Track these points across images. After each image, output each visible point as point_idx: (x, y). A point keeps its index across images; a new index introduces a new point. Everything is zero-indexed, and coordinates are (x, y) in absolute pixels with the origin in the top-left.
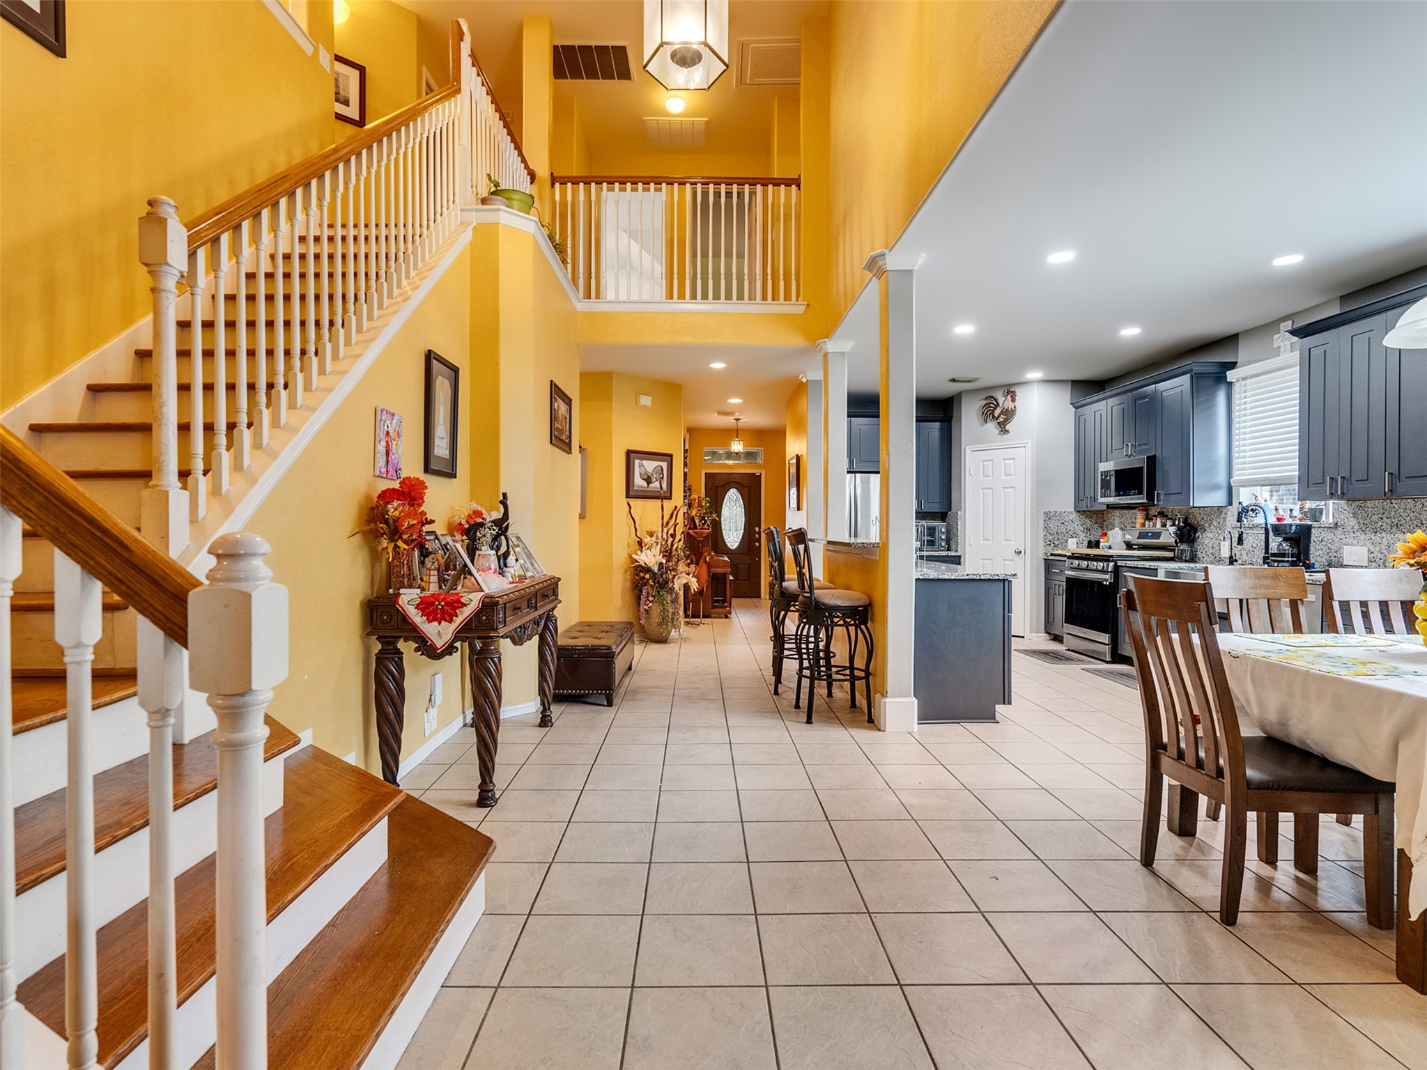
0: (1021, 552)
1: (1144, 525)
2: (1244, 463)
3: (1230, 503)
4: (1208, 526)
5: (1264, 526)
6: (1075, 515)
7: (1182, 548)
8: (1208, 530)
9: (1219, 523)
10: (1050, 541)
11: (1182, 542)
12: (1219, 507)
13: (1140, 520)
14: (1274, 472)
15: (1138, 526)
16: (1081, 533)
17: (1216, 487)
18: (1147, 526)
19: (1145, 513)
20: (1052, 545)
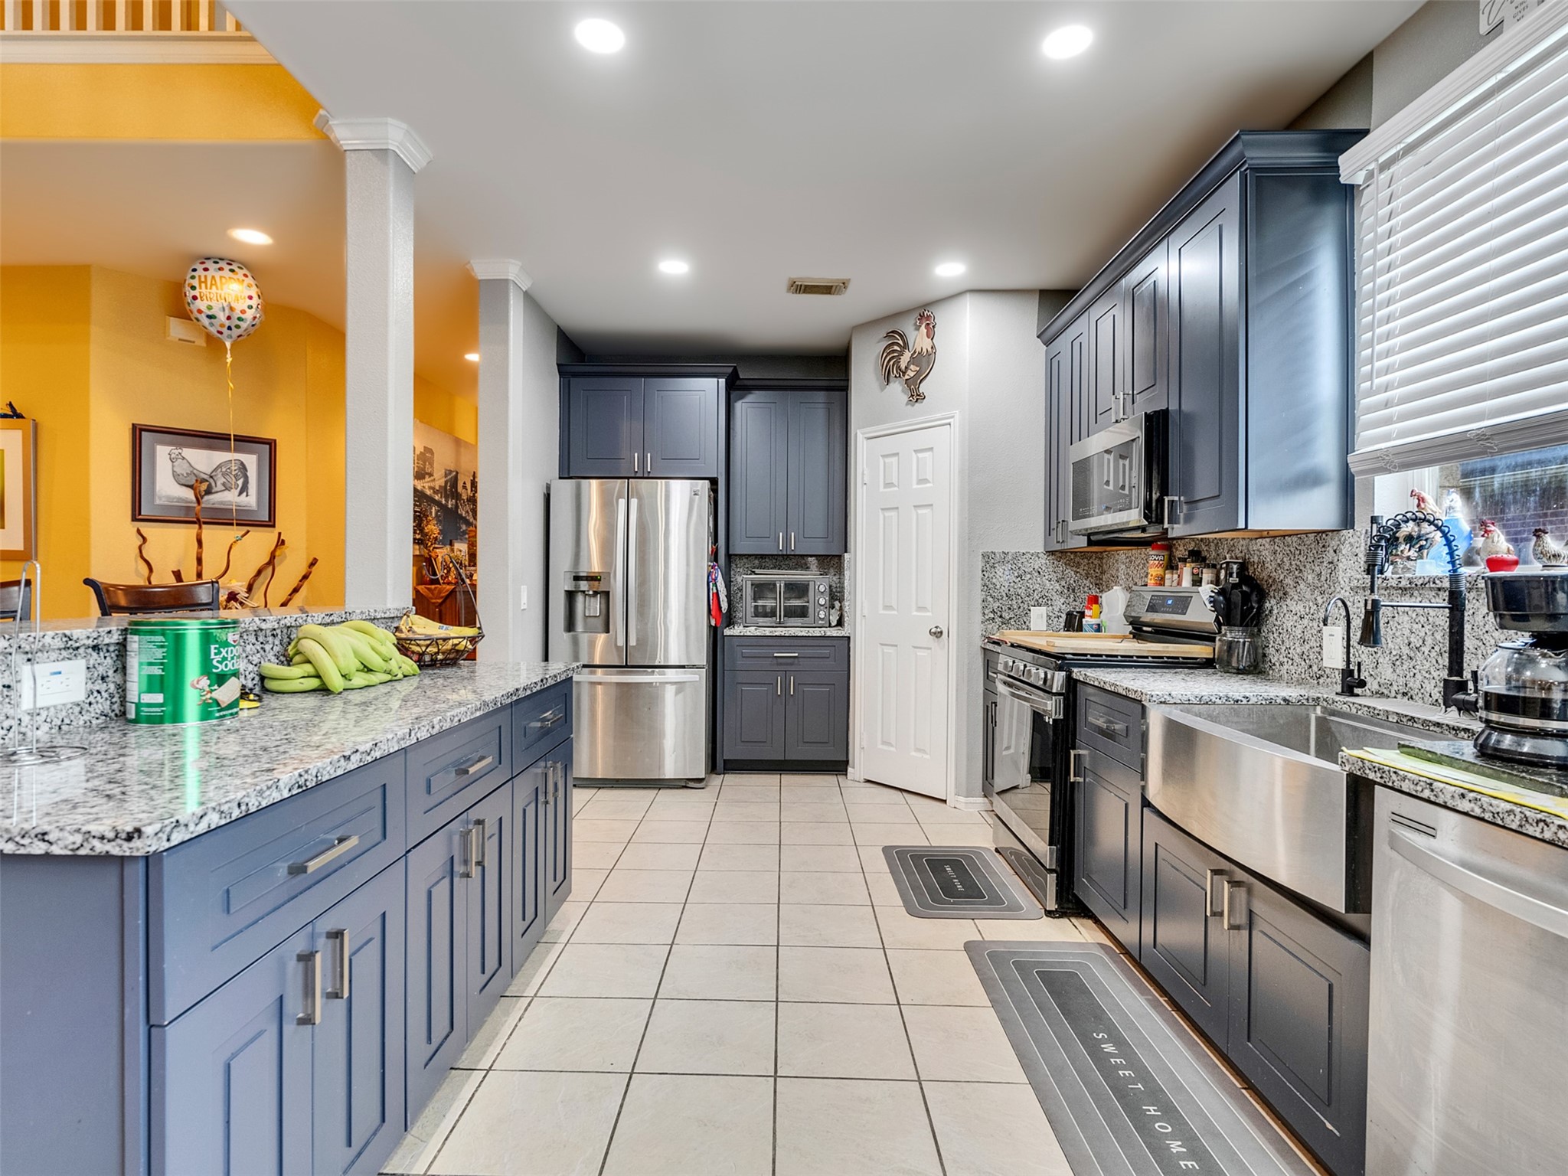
0: (941, 632)
1: (1161, 581)
2: (1387, 404)
3: (1348, 520)
4: (1292, 583)
5: (1446, 584)
6: (1043, 561)
7: (1229, 637)
8: (1292, 592)
9: (1319, 575)
10: (993, 612)
11: (1229, 622)
12: (1318, 532)
13: (1155, 571)
14: (1480, 416)
15: (1151, 581)
16: (1056, 597)
17: (1309, 480)
18: (1168, 583)
19: (1166, 553)
20: (998, 620)
